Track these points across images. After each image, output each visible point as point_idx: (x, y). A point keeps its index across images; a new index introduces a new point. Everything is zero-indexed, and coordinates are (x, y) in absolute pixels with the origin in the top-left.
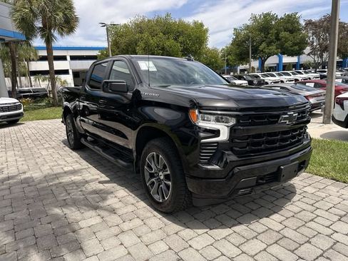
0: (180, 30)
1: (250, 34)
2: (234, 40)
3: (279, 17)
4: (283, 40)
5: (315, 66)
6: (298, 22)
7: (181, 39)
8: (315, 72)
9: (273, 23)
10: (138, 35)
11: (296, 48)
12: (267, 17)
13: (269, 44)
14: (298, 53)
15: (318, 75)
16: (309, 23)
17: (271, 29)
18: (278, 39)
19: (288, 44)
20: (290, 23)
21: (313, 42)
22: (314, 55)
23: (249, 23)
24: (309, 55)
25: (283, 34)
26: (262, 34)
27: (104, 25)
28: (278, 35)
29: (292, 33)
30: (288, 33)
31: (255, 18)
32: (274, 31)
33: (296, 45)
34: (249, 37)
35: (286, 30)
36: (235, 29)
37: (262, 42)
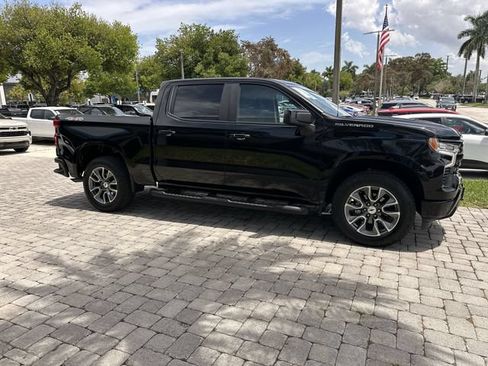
0: (96, 32)
1: (181, 50)
2: (158, 54)
3: (215, 33)
4: (223, 62)
6: (235, 42)
7: (100, 45)
9: (208, 38)
10: (23, 31)
12: (201, 30)
13: (206, 66)
16: (248, 46)
17: (207, 46)
18: (216, 61)
20: (227, 42)
23: (178, 35)
25: (223, 55)
26: (197, 52)
29: (231, 55)
30: (227, 55)
31: (184, 30)
32: (211, 50)
33: (236, 70)
34: (180, 53)
35: (224, 50)
36: (159, 40)
37: (196, 62)
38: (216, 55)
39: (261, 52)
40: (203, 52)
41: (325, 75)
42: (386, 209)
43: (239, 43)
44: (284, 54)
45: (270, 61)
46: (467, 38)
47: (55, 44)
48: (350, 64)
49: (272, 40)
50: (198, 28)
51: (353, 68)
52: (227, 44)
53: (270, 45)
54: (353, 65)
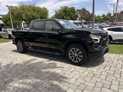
0: (39, 10)
1: (61, 13)
2: (55, 14)
3: (69, 8)
4: (71, 15)
5: (80, 23)
6: (75, 10)
7: (39, 13)
8: (80, 25)
9: (68, 9)
10: (22, 11)
11: (75, 18)
12: (66, 7)
13: (67, 16)
14: (76, 19)
15: (81, 26)
16: (78, 10)
17: (67, 11)
18: (69, 15)
19: (73, 17)
20: (73, 10)
21: (79, 16)
22: (80, 20)
23: (60, 9)
24: (78, 20)
25: (71, 13)
26: (65, 13)
27: (7, 6)
28: (70, 13)
29: (73, 13)
30: (72, 13)
31: (62, 8)
33: (75, 17)
35: (72, 12)
36: (56, 11)
37: (65, 15)
39: (81, 12)
41: (102, 16)
42: (79, 55)
44: (88, 12)
47: (29, 13)
48: (109, 13)
49: (85, 8)
50: (65, 7)
51: (110, 14)
53: (84, 10)
54: (110, 13)
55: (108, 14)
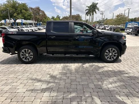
3: (20, 3)
4: (24, 13)
9: (18, 5)
13: (18, 14)
23: (6, 3)
25: (23, 11)
30: (25, 11)
32: (19, 9)
33: (28, 16)
34: (7, 9)
38: (21, 11)
39: (36, 11)
40: (16, 9)
41: (52, 18)
43: (28, 7)
44: (43, 12)
45: (39, 14)
46: (87, 11)
49: (39, 7)
50: (13, 1)
52: (24, 8)
53: (38, 9)
54: (59, 16)
55: (57, 16)
